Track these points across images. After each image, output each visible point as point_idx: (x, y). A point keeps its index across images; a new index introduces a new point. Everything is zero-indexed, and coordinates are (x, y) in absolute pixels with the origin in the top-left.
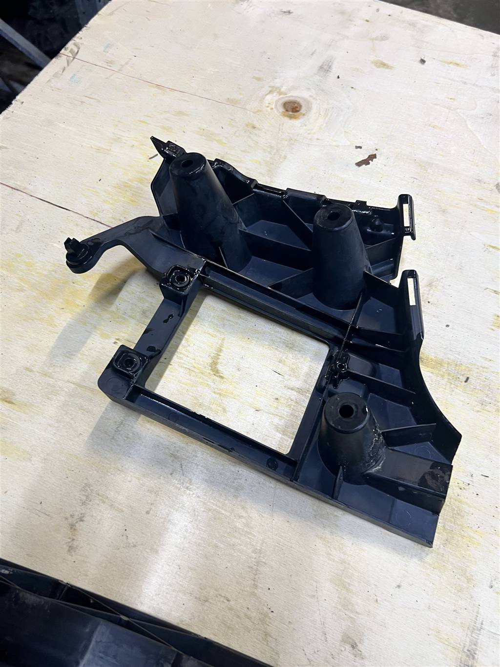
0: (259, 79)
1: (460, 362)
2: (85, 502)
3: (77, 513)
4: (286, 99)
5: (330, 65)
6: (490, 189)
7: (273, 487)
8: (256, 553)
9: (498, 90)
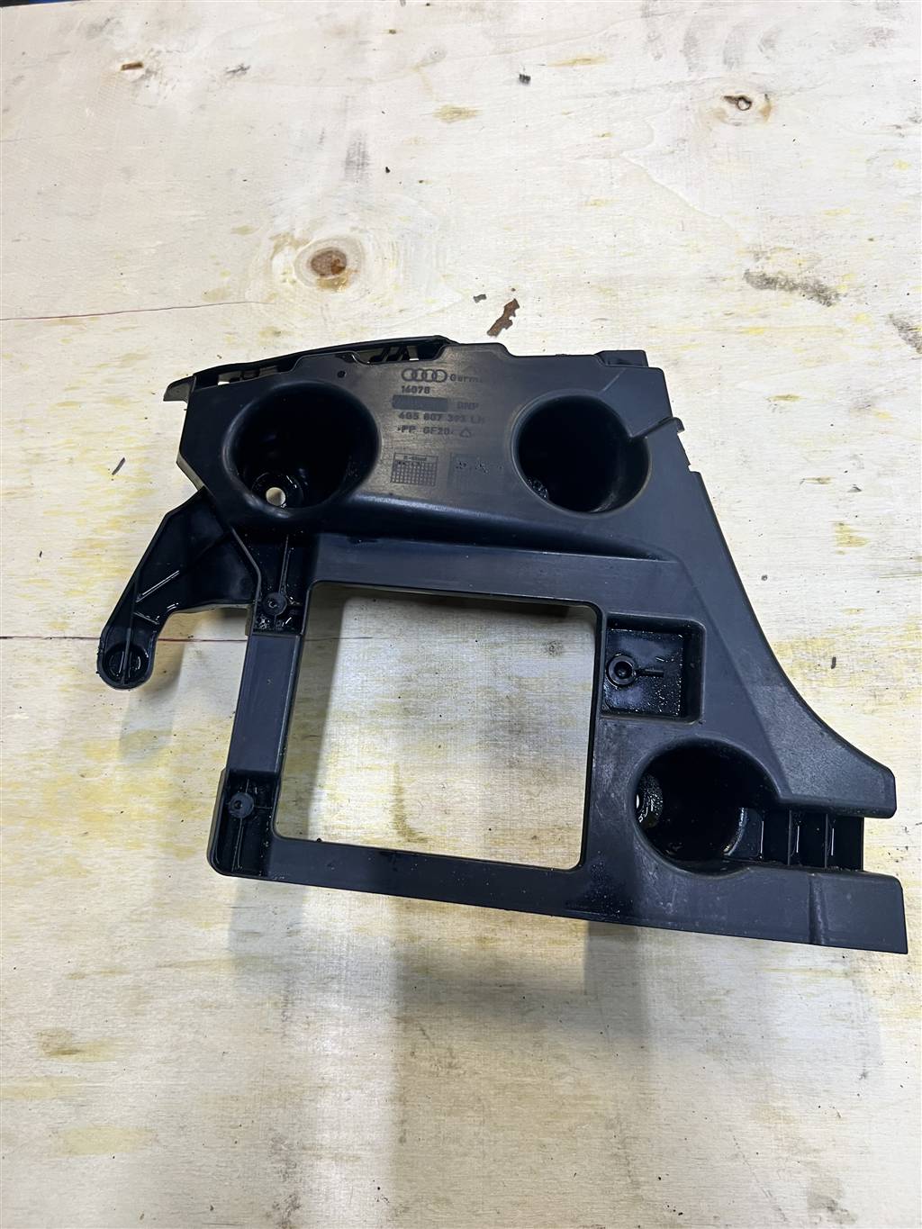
0: (244, 231)
1: (810, 634)
2: (286, 1173)
3: (281, 1200)
4: (311, 253)
5: (362, 150)
6: (737, 288)
7: (593, 998)
8: (612, 1127)
9: (677, 84)
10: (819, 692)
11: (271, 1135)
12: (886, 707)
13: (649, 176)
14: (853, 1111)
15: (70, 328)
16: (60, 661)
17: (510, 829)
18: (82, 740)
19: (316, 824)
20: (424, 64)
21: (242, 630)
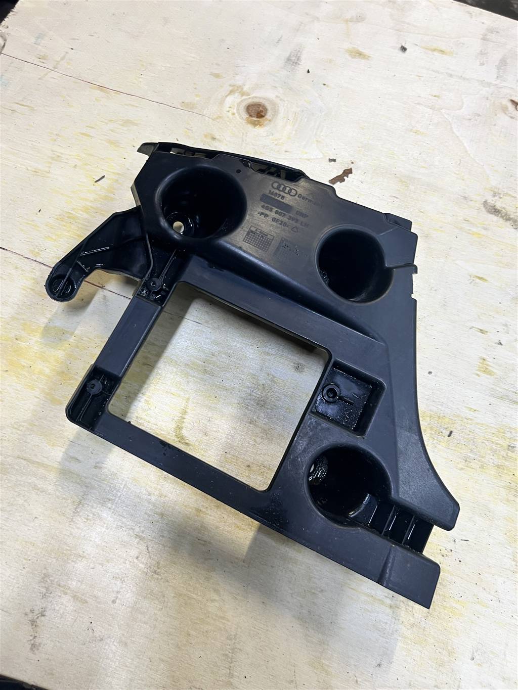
0: (217, 76)
1: (443, 413)
2: (45, 595)
3: (36, 608)
4: (250, 101)
5: (298, 55)
6: (476, 208)
7: (247, 566)
8: (230, 639)
9: (488, 83)
10: (436, 447)
11: (44, 571)
12: (470, 469)
13: (451, 128)
14: (366, 683)
15: (102, 93)
16: (28, 272)
17: (237, 457)
18: (24, 319)
19: (133, 413)
20: (351, 20)
21: (132, 292)
